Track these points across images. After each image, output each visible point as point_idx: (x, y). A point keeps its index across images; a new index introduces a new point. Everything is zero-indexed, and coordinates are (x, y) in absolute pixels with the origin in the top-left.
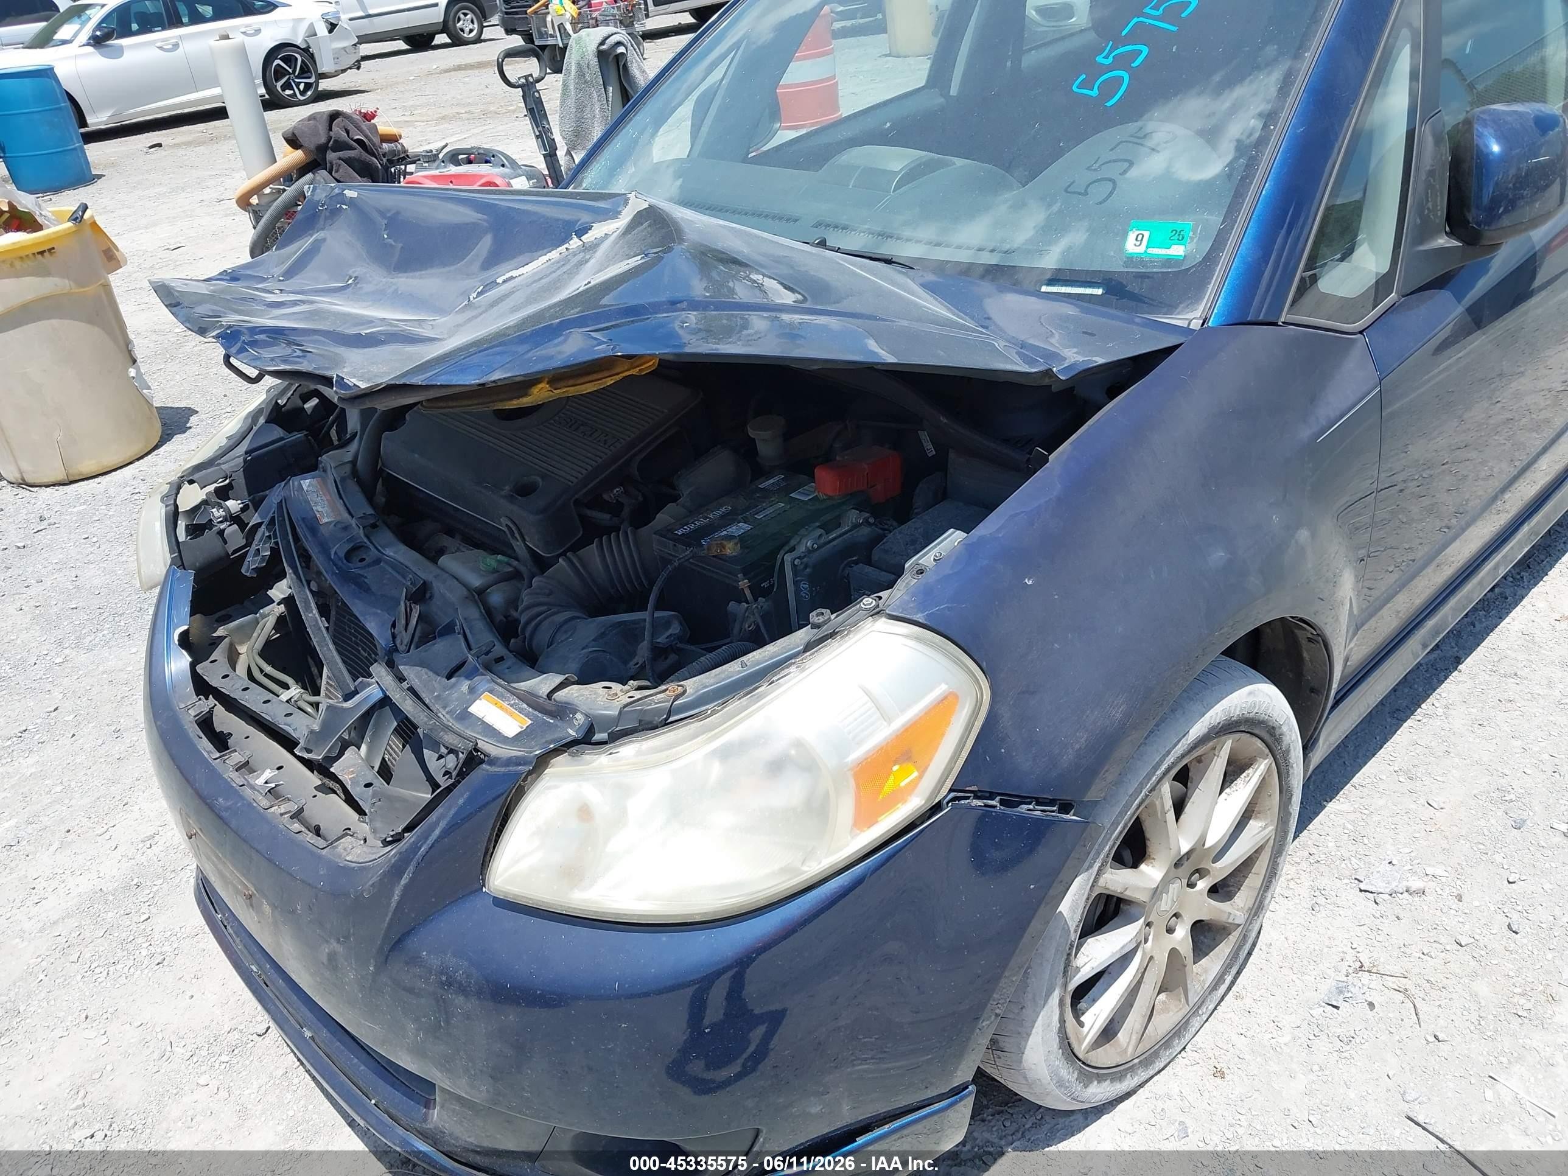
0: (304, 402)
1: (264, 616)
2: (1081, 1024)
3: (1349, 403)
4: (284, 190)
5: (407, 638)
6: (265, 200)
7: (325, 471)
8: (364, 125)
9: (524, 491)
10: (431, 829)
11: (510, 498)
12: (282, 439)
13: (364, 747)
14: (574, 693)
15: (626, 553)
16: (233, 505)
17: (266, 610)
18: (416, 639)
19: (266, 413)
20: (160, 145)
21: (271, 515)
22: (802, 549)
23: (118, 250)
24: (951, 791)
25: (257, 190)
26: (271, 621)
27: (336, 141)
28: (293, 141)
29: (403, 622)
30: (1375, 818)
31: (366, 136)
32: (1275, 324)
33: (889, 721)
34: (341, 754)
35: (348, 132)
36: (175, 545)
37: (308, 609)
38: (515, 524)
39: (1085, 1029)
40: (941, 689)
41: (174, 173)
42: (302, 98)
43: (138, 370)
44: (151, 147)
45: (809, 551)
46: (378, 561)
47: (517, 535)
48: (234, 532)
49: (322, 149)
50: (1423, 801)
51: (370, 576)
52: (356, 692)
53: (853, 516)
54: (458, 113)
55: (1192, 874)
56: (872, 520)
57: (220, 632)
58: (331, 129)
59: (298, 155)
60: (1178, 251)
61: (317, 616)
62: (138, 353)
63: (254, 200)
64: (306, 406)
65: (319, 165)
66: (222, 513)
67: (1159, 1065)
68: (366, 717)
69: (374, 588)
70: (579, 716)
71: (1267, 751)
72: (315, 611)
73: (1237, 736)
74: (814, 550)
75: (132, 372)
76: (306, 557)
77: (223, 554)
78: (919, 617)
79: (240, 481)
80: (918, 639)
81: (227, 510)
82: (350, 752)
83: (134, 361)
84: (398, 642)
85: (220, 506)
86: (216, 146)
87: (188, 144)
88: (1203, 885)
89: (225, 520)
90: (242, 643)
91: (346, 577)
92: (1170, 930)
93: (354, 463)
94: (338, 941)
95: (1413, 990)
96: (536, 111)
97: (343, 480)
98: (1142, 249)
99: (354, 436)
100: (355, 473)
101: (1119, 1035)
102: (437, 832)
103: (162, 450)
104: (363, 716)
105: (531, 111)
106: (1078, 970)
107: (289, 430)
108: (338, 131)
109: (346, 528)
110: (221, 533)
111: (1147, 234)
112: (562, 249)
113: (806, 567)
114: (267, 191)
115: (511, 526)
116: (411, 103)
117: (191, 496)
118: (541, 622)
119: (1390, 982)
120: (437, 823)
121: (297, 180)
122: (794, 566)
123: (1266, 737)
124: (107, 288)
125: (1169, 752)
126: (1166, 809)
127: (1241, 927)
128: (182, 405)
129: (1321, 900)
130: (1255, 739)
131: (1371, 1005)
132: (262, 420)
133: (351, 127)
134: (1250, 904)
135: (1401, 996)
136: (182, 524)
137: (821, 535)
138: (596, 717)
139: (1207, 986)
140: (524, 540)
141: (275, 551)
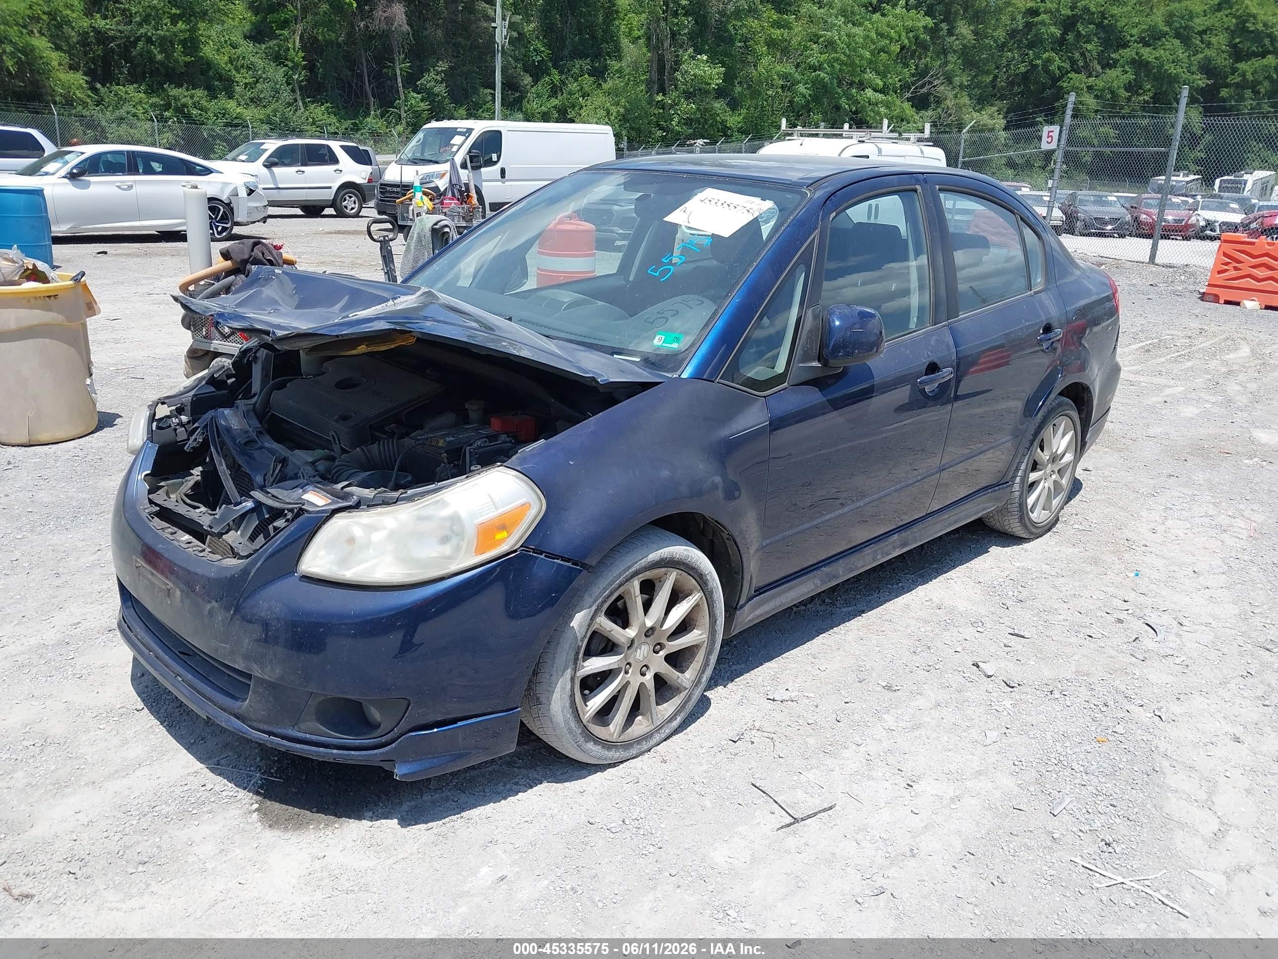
0: (228, 379)
1: (186, 481)
2: (587, 706)
3: (750, 425)
4: (214, 284)
5: (272, 480)
6: (200, 288)
7: (237, 407)
8: (274, 252)
9: (344, 418)
10: (276, 541)
11: (337, 421)
12: (214, 392)
13: (239, 532)
14: (353, 489)
15: (391, 448)
16: (184, 418)
17: (189, 478)
18: (277, 480)
19: (206, 379)
20: (105, 253)
21: (205, 423)
22: (475, 445)
23: (96, 304)
24: (521, 546)
25: (195, 282)
26: (191, 483)
27: (255, 258)
28: (226, 255)
29: (271, 472)
30: (788, 672)
31: (274, 258)
32: (713, 382)
33: (497, 509)
34: (227, 532)
35: (263, 254)
36: (150, 432)
37: (221, 464)
38: (336, 434)
39: (588, 708)
40: (523, 500)
41: (116, 272)
42: (218, 237)
43: (92, 380)
44: (99, 253)
45: (479, 447)
46: (261, 448)
47: (337, 442)
48: (182, 431)
49: (245, 262)
50: (816, 667)
51: (256, 454)
52: (241, 503)
53: (503, 437)
54: (334, 262)
55: (655, 646)
56: (513, 441)
57: (162, 484)
58: (252, 251)
59: (228, 263)
60: (675, 346)
61: (225, 468)
62: (94, 370)
63: (191, 288)
64: (228, 381)
65: (241, 271)
66: (177, 420)
67: (634, 752)
68: (243, 516)
69: (258, 459)
70: (354, 497)
71: (699, 588)
72: (224, 466)
73: (680, 572)
74: (483, 447)
75: (88, 381)
76: (223, 444)
77: (174, 440)
78: (518, 468)
79: (188, 409)
80: (516, 476)
81: (181, 420)
82: (232, 533)
83: (91, 375)
84: (266, 483)
85: (177, 417)
86: (149, 259)
87: (128, 255)
88: (662, 653)
89: (178, 424)
90: (172, 493)
91: (243, 453)
92: (643, 674)
93: (254, 405)
94: (216, 601)
95: (775, 738)
96: (387, 257)
97: (248, 411)
98: (660, 344)
99: (255, 395)
100: (254, 410)
101: (611, 726)
102: (278, 542)
103: (95, 435)
104: (242, 514)
105: (384, 257)
106: (583, 667)
107: (218, 389)
108: (257, 252)
109: (246, 432)
110: (175, 430)
111: (664, 337)
112: (384, 305)
113: (476, 454)
114: (202, 283)
115: (335, 436)
116: (300, 251)
117: (163, 411)
118: (343, 472)
119: (765, 734)
120: (280, 537)
121: (223, 279)
122: (470, 452)
123: (698, 579)
124: (84, 325)
125: (637, 562)
126: (637, 595)
127: (687, 691)
128: (112, 411)
129: (745, 701)
130: (691, 578)
131: (753, 743)
132: (204, 382)
133: (266, 252)
134: (693, 678)
135: (768, 740)
136: (155, 424)
137: (486, 441)
138: (362, 498)
139: (665, 718)
140: (340, 443)
141: (206, 440)
